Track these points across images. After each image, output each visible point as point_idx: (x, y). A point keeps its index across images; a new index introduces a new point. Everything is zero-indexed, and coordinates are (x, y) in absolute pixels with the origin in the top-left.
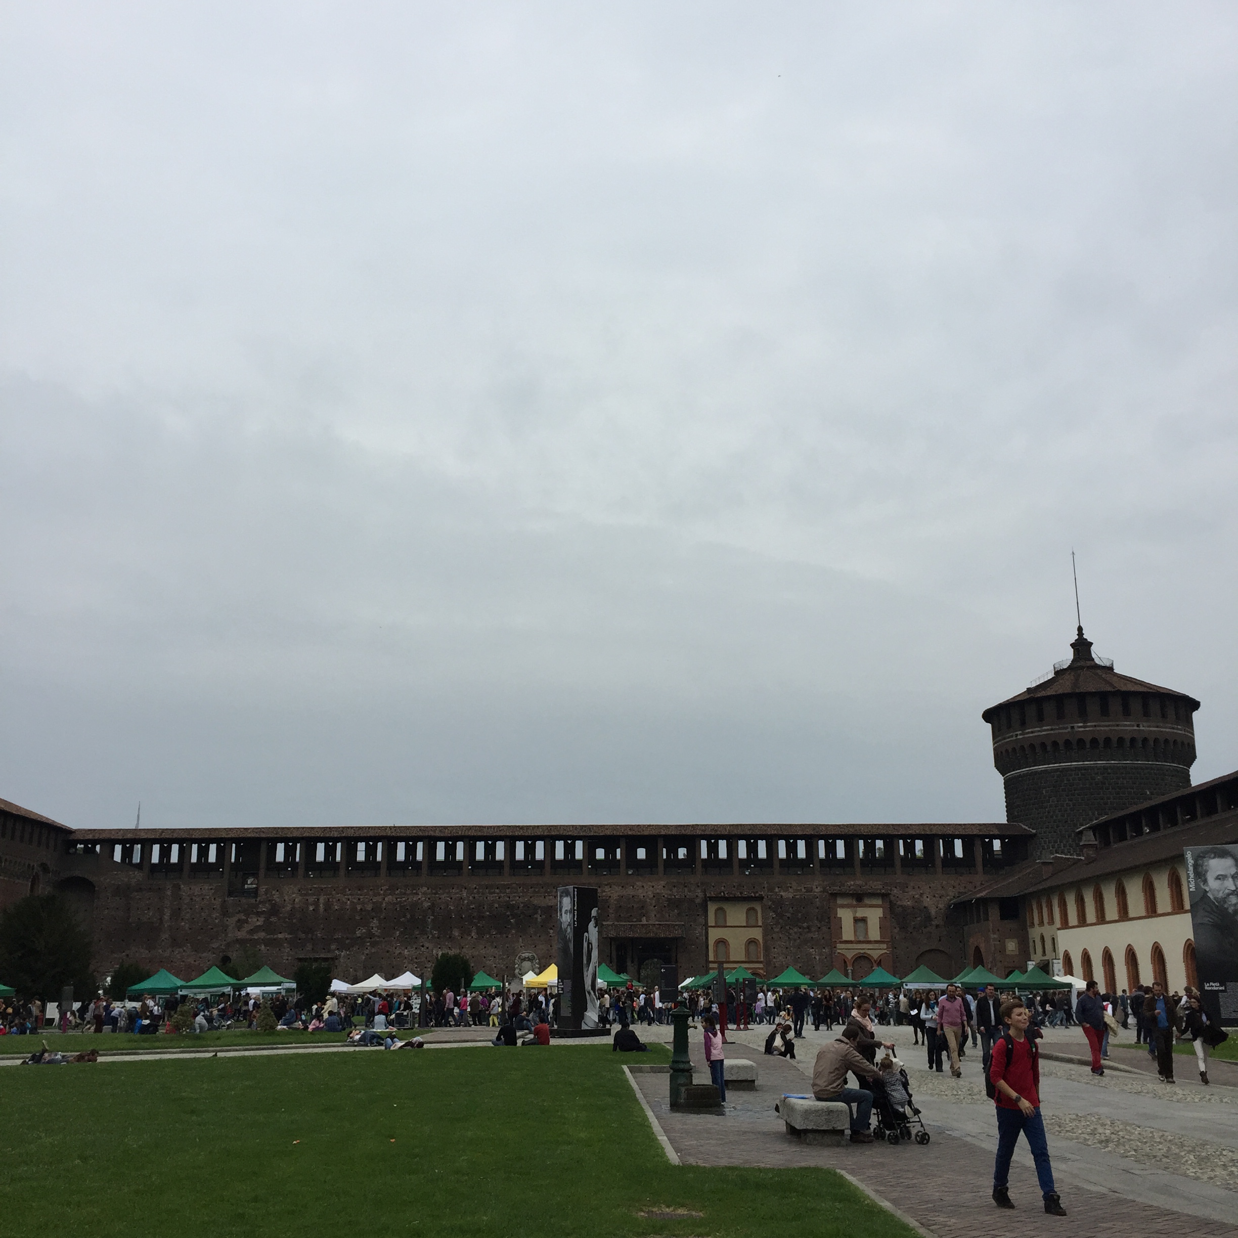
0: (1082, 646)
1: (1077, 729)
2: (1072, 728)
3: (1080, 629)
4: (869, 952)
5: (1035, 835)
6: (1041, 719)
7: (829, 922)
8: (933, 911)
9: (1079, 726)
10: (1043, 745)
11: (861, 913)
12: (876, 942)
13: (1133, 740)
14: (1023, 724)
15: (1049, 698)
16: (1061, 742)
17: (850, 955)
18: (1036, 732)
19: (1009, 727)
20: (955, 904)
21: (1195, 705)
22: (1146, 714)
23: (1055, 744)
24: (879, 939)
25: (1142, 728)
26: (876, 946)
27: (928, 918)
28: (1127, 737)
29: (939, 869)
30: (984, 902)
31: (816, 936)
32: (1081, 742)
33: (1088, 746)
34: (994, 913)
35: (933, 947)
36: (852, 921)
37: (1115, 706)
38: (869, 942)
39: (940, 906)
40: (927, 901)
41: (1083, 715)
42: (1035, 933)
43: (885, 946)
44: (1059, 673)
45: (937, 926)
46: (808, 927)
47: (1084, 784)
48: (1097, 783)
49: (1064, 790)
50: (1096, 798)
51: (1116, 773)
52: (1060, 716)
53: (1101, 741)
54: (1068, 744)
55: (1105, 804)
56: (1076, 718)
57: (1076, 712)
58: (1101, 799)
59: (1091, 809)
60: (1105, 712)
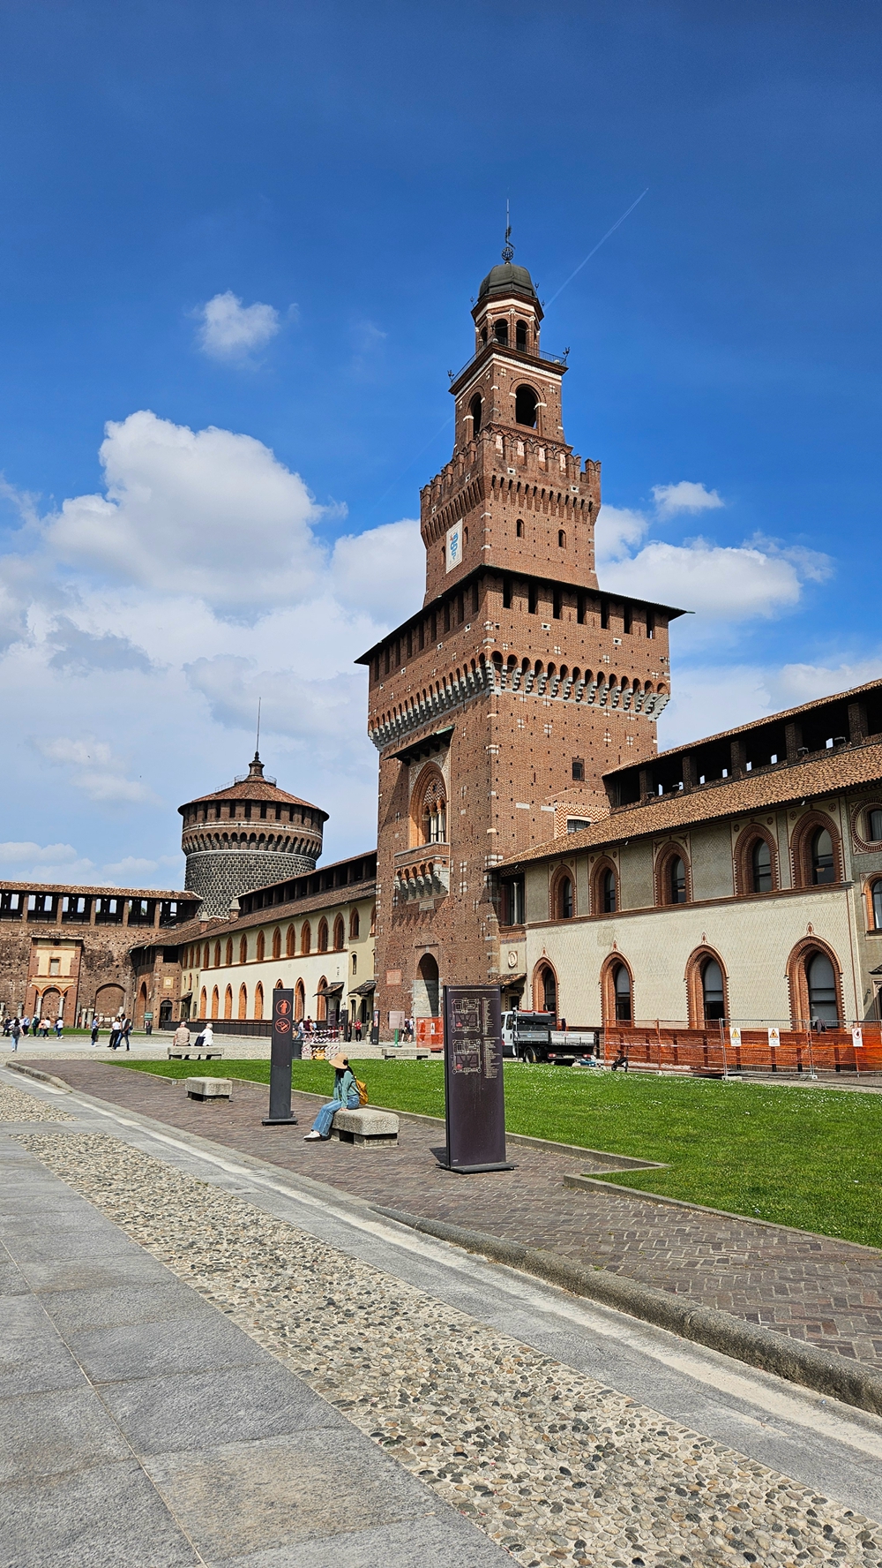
0: (257, 765)
1: (242, 825)
2: (239, 824)
3: (257, 754)
4: (58, 985)
5: (202, 901)
6: (218, 816)
7: (29, 961)
8: (115, 955)
9: (243, 823)
10: (217, 836)
11: (56, 954)
12: (65, 977)
13: (280, 837)
14: (205, 819)
15: (225, 801)
16: (229, 834)
17: (42, 987)
18: (212, 825)
19: (195, 819)
20: (133, 950)
21: (325, 817)
23: (225, 835)
24: (68, 975)
25: (287, 829)
26: (66, 980)
27: (111, 960)
28: (276, 835)
29: (125, 923)
30: (154, 948)
31: (15, 972)
32: (244, 835)
33: (248, 838)
34: (160, 959)
35: (112, 982)
36: (48, 960)
37: (271, 812)
38: (61, 977)
39: (122, 951)
40: (111, 947)
41: (248, 815)
42: (186, 973)
43: (72, 980)
44: (236, 785)
45: (117, 966)
46: (10, 965)
47: (241, 866)
48: (251, 866)
49: (227, 870)
50: (248, 877)
51: (264, 860)
52: (232, 815)
53: (258, 836)
54: (234, 835)
55: (254, 881)
56: (243, 817)
57: (244, 813)
58: (253, 877)
59: (244, 884)
60: (263, 815)
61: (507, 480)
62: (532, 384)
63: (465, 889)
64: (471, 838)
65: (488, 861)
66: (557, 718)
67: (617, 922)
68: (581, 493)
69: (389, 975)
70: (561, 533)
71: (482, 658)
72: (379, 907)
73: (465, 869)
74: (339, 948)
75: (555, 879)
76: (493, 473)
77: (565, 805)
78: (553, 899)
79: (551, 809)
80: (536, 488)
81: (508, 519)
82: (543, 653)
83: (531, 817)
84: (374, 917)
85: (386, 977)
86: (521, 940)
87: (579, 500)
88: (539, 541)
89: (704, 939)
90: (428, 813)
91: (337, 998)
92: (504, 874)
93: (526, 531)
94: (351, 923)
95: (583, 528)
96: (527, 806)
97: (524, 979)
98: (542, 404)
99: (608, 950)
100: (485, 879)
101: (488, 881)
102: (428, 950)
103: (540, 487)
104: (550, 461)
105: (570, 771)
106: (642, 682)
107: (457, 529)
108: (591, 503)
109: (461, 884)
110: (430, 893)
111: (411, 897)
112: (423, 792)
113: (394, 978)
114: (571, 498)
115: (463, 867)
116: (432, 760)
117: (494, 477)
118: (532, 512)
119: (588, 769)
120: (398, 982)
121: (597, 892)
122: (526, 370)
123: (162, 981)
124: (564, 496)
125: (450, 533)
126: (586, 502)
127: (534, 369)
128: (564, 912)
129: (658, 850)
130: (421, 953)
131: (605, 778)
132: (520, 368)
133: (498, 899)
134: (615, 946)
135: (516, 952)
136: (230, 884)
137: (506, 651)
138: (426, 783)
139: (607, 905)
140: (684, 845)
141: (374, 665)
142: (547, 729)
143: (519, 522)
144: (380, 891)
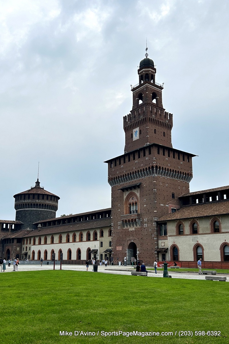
0: (38, 183)
1: (37, 201)
3: (38, 179)
5: (23, 224)
6: (29, 198)
10: (29, 204)
13: (48, 205)
14: (24, 199)
16: (33, 204)
18: (27, 201)
19: (21, 199)
20: (4, 239)
21: (59, 198)
22: (51, 200)
23: (31, 204)
25: (50, 203)
28: (47, 204)
29: (1, 230)
30: (13, 239)
32: (37, 204)
33: (39, 205)
34: (15, 241)
37: (45, 197)
41: (38, 199)
42: (24, 246)
44: (32, 189)
47: (36, 213)
48: (39, 214)
49: (31, 214)
50: (38, 217)
51: (43, 212)
52: (34, 198)
53: (41, 205)
54: (34, 204)
55: (40, 218)
56: (37, 199)
57: (37, 198)
58: (39, 217)
59: (37, 219)
60: (43, 198)
61: (153, 118)
62: (156, 92)
63: (146, 226)
64: (148, 213)
65: (155, 219)
66: (169, 182)
67: (198, 236)
68: (169, 122)
69: (117, 248)
70: (164, 133)
71: (153, 167)
72: (113, 229)
73: (146, 221)
74: (95, 239)
75: (177, 225)
76: (150, 117)
77: (171, 205)
78: (177, 230)
79: (168, 206)
80: (159, 121)
81: (153, 129)
82: (166, 166)
83: (164, 208)
84: (110, 232)
85: (116, 248)
86: (166, 240)
87: (168, 124)
88: (159, 135)
89: (225, 241)
90: (130, 204)
91: (95, 254)
92: (160, 223)
93: (157, 132)
94: (100, 233)
95: (169, 131)
96: (163, 205)
97: (168, 249)
98: (158, 97)
99: (195, 243)
100: (154, 223)
101: (155, 224)
102: (132, 241)
103: (160, 121)
104: (162, 114)
105: (172, 196)
106: (187, 173)
107: (137, 129)
108: (171, 125)
109: (145, 224)
110: (133, 226)
111: (126, 227)
112: (128, 199)
113: (119, 248)
114: (166, 123)
115: (145, 220)
116: (133, 191)
117: (150, 118)
118: (158, 127)
119: (175, 195)
120: (121, 249)
121: (192, 228)
122: (154, 88)
123: (16, 249)
124: (165, 123)
125: (134, 130)
126: (170, 125)
127: (156, 88)
128: (180, 232)
129: (211, 220)
130: (129, 242)
131: (179, 198)
132: (153, 87)
133: (158, 229)
134: (198, 242)
135: (164, 242)
136: (33, 219)
137: (158, 165)
138: (130, 197)
139: (195, 231)
140: (219, 219)
141: (110, 163)
142: (167, 185)
143: (155, 130)
144: (113, 225)
